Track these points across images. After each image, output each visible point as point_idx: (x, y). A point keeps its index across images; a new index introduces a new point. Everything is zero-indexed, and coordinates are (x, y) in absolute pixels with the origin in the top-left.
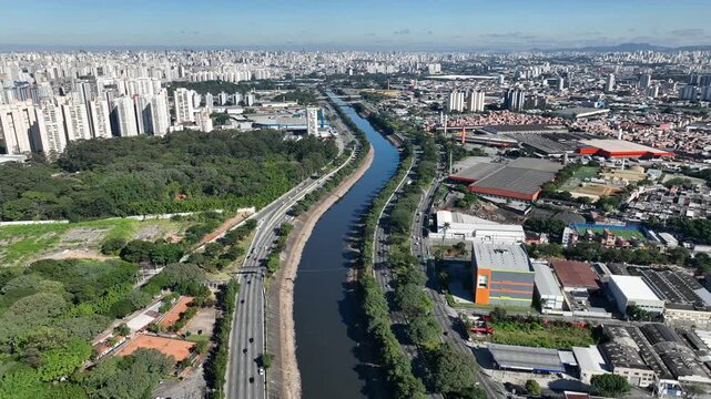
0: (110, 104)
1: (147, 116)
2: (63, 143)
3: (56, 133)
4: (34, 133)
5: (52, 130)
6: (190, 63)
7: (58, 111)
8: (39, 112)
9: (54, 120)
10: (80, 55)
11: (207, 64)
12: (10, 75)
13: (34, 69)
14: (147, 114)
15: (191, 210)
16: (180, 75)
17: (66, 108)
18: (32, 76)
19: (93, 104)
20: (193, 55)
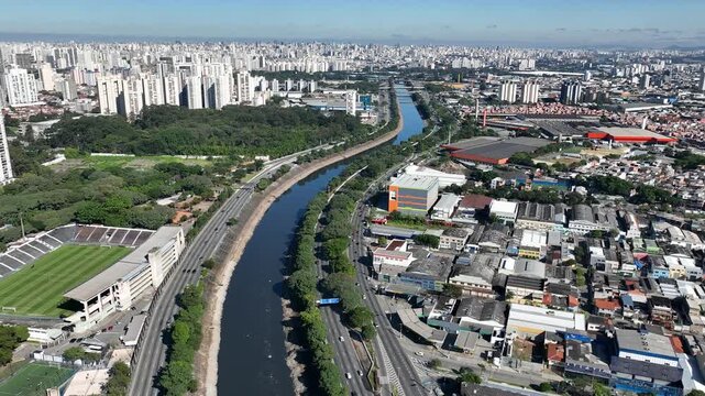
0: (183, 81)
1: (211, 93)
2: (140, 107)
3: (136, 100)
4: (120, 101)
5: (133, 97)
6: (277, 55)
7: (139, 83)
8: (125, 82)
9: (135, 90)
10: (175, 46)
11: (293, 56)
12: (111, 62)
13: (131, 56)
14: (212, 91)
15: (221, 154)
16: (261, 65)
17: (145, 81)
18: (129, 62)
19: (166, 79)
20: (282, 47)
